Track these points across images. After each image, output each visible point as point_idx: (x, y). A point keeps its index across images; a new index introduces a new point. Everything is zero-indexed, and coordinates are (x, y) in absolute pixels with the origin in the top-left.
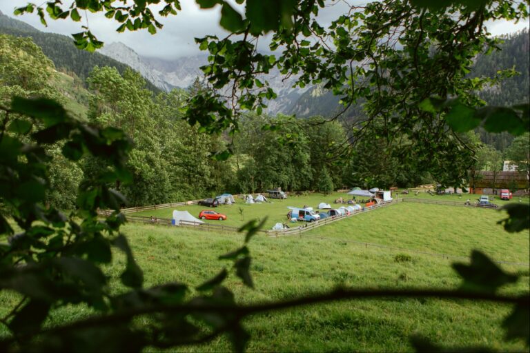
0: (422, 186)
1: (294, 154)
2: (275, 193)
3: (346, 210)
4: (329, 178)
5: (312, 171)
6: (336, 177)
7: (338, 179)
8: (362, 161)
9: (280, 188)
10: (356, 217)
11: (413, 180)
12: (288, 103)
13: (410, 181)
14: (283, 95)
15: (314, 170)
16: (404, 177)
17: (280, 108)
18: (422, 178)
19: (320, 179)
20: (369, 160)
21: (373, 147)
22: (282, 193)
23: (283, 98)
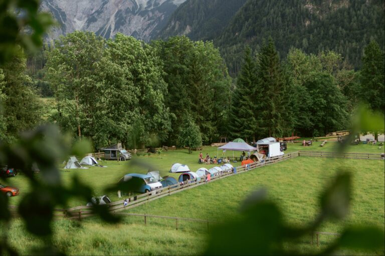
0: (334, 134)
1: (142, 93)
2: (114, 152)
3: (207, 173)
4: (195, 127)
5: (171, 117)
6: (208, 125)
7: (211, 127)
8: (244, 100)
9: (120, 144)
10: (219, 182)
11: (321, 125)
12: (159, 18)
13: (317, 127)
14: (152, 7)
15: (174, 115)
16: (308, 121)
17: (149, 26)
18: (334, 121)
19: (181, 129)
20: (254, 98)
21: (260, 79)
22: (123, 151)
23: (152, 11)
